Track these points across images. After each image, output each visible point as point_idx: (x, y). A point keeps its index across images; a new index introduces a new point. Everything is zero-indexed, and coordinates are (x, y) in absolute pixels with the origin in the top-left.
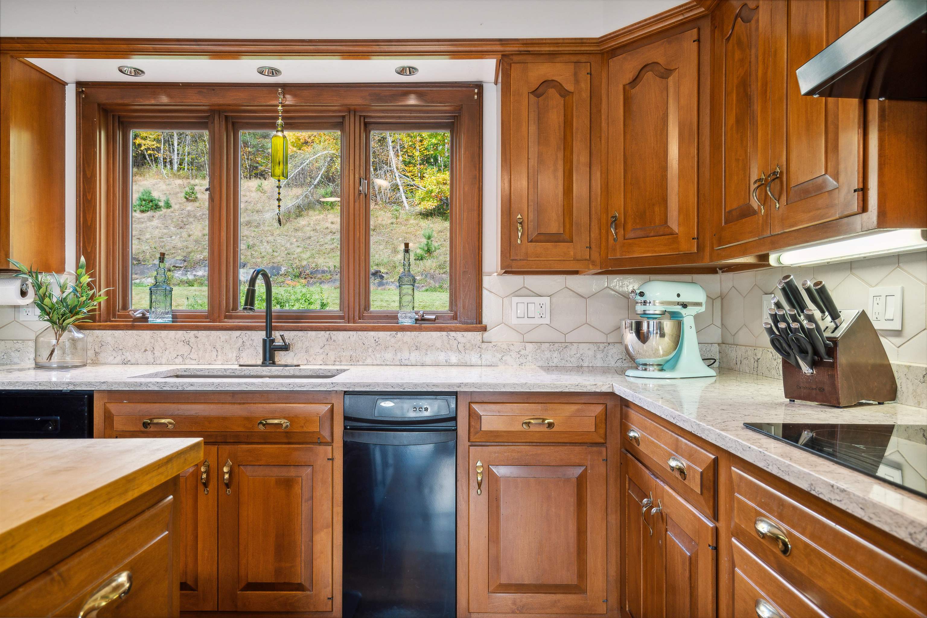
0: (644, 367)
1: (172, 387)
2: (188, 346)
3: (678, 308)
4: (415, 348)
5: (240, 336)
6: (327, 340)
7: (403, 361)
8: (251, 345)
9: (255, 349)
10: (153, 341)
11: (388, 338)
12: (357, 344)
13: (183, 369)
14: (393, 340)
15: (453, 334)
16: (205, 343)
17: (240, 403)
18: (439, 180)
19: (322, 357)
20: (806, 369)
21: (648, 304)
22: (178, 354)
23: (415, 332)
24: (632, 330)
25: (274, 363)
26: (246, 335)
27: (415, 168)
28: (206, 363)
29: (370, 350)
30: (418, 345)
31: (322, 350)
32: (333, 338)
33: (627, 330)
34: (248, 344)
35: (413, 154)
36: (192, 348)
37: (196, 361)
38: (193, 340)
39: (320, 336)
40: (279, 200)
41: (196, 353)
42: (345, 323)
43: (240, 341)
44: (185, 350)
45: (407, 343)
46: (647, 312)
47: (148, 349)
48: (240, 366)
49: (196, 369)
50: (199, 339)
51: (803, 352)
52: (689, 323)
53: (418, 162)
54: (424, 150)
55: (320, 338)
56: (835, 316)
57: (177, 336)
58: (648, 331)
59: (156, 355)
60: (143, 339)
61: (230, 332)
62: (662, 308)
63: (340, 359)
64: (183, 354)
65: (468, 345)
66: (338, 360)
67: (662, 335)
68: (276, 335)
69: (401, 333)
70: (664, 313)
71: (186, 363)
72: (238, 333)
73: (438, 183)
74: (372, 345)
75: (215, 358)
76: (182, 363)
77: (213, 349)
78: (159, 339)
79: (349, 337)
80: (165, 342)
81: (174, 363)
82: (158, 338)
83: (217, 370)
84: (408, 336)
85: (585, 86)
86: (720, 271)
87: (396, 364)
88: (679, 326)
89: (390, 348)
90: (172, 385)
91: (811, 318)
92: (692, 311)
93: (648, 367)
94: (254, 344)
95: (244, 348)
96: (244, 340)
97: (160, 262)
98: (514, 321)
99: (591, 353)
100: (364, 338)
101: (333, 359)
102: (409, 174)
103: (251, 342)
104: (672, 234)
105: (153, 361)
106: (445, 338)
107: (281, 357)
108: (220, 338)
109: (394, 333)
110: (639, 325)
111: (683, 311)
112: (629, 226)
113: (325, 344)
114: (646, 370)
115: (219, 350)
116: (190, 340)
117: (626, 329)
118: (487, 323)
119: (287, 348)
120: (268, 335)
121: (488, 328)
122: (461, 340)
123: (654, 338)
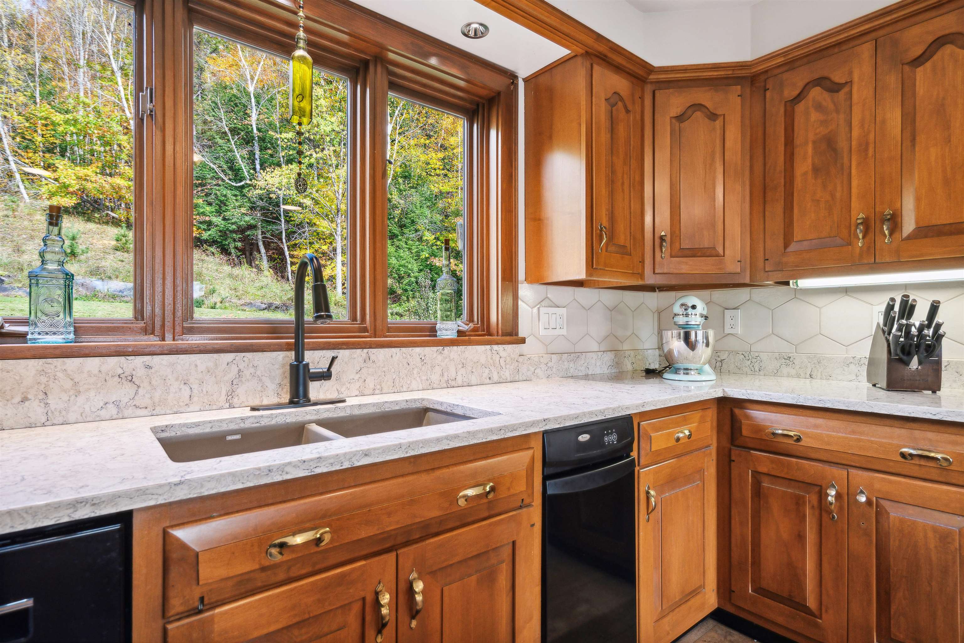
0: (685, 371)
1: (332, 464)
2: (130, 384)
4: (461, 366)
5: (234, 362)
6: (365, 361)
7: (450, 382)
8: (253, 375)
9: (260, 380)
10: (43, 379)
11: (435, 355)
12: (401, 364)
13: (159, 427)
14: (440, 358)
15: (495, 347)
16: (167, 376)
17: (426, 471)
18: (80, 175)
19: (358, 384)
21: (690, 316)
22: (106, 400)
23: (461, 347)
24: (680, 338)
26: (245, 359)
27: (37, 155)
28: (168, 412)
29: (415, 372)
30: (464, 361)
31: (358, 376)
32: (373, 357)
33: (675, 339)
34: (247, 373)
35: (33, 137)
36: (139, 387)
37: (148, 409)
38: (141, 372)
39: (355, 356)
41: (148, 396)
42: (370, 337)
43: (235, 369)
44: (122, 391)
45: (453, 360)
46: (690, 323)
47: (29, 396)
48: (253, 409)
49: (186, 424)
50: (153, 370)
53: (40, 149)
54: (50, 137)
55: (355, 358)
57: (104, 368)
58: (696, 341)
59: (52, 407)
60: (17, 378)
61: (215, 356)
63: (381, 385)
64: (118, 399)
65: (508, 359)
66: (378, 387)
69: (448, 348)
71: (126, 415)
72: (229, 357)
73: (79, 178)
74: (418, 365)
75: (188, 402)
76: (117, 416)
77: (182, 386)
78: (60, 375)
79: (392, 356)
80: (76, 380)
81: (98, 419)
82: (58, 374)
83: (227, 422)
84: (456, 351)
85: (638, 108)
86: (657, 290)
87: (443, 386)
89: (437, 367)
90: (332, 461)
93: (689, 371)
94: (258, 373)
95: (241, 381)
96: (241, 367)
97: (51, 224)
98: (542, 332)
100: (409, 356)
101: (372, 386)
102: (27, 161)
103: (252, 370)
104: (718, 255)
105: (44, 419)
106: (489, 353)
107: (315, 389)
108: (196, 366)
109: (441, 348)
110: (686, 335)
112: (677, 245)
113: (363, 366)
114: (687, 374)
115: (195, 387)
116: (134, 373)
117: (673, 339)
118: (521, 334)
119: (326, 376)
120: (299, 357)
121: (523, 341)
122: (503, 354)
123: (701, 347)
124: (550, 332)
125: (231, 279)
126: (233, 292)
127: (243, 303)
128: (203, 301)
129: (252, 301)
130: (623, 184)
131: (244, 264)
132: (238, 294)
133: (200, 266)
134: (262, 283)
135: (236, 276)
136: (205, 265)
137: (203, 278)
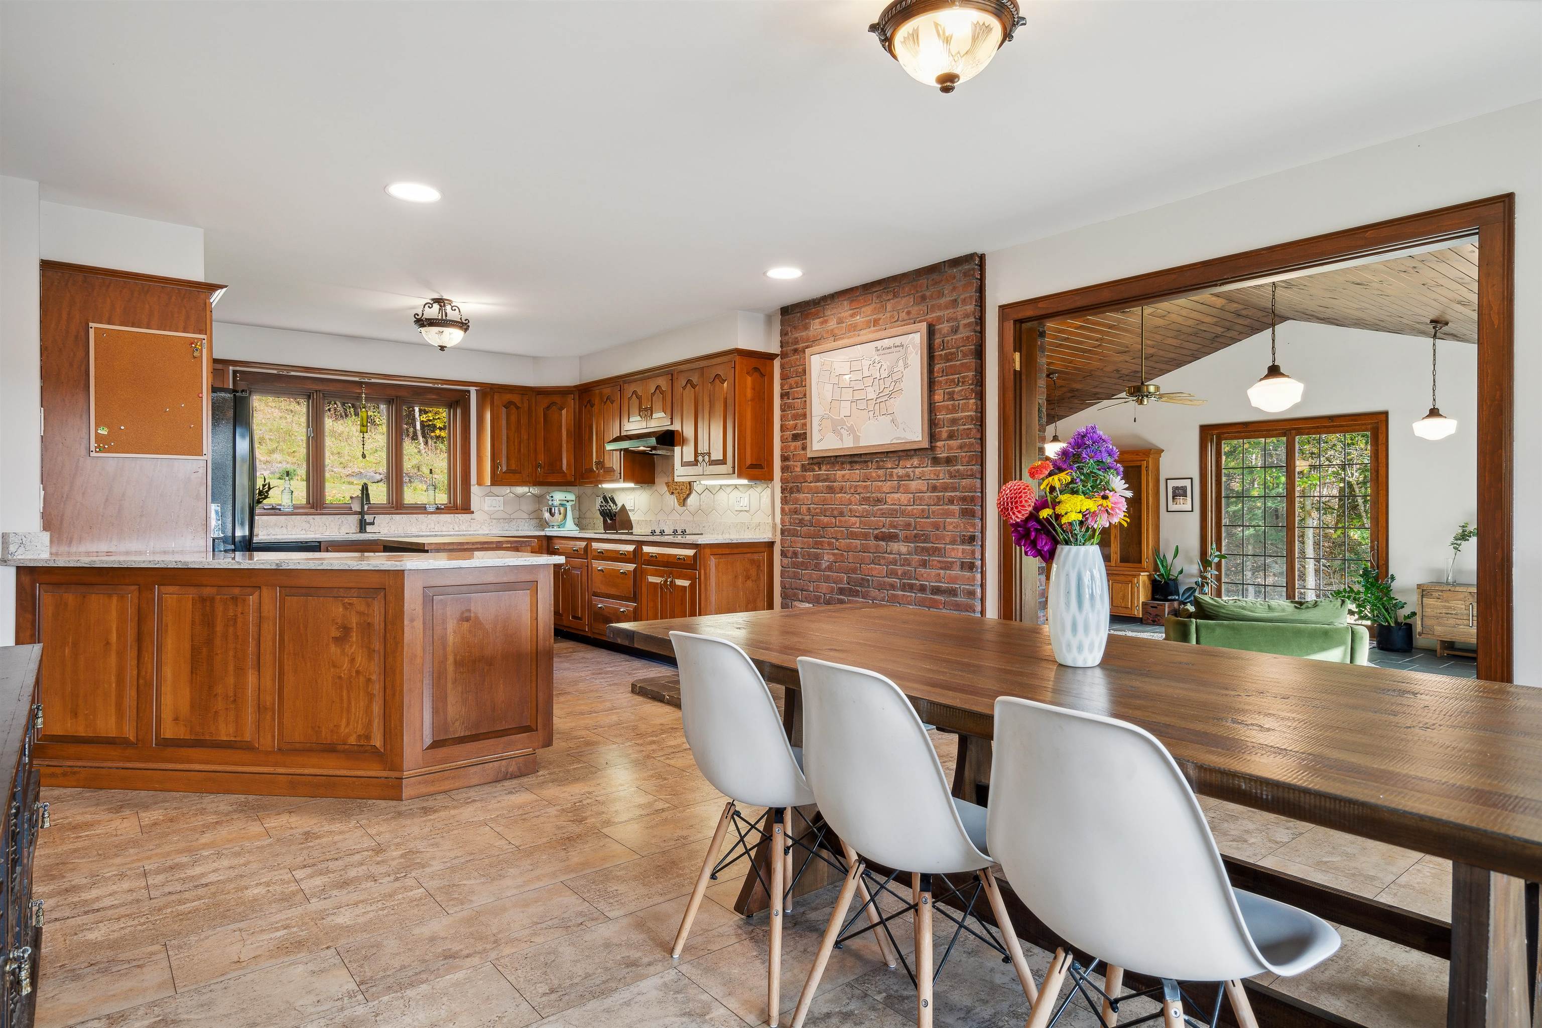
2: (309, 524)
3: (565, 502)
4: (437, 523)
5: (340, 518)
7: (431, 529)
9: (352, 523)
11: (423, 518)
12: (407, 521)
14: (427, 519)
15: (456, 515)
16: (319, 522)
19: (387, 528)
20: (609, 521)
21: (554, 500)
22: (302, 529)
23: (437, 515)
24: (548, 512)
25: (366, 532)
26: (344, 517)
29: (414, 524)
30: (445, 521)
31: (388, 525)
32: (393, 518)
34: (345, 522)
36: (311, 525)
37: (314, 532)
38: (312, 521)
40: (363, 445)
41: (314, 528)
42: (396, 511)
43: (336, 519)
44: (306, 526)
45: (438, 520)
46: (554, 504)
47: (283, 526)
50: (315, 520)
51: (608, 516)
52: (569, 508)
55: (386, 518)
56: (616, 505)
57: (296, 518)
58: (554, 512)
59: (289, 529)
60: (280, 521)
61: (334, 516)
62: (560, 502)
63: (398, 529)
64: (305, 528)
65: (464, 521)
66: (396, 529)
67: (560, 514)
68: (366, 517)
69: (431, 515)
70: (560, 504)
74: (415, 522)
75: (325, 531)
77: (324, 525)
78: (290, 520)
79: (402, 518)
80: (294, 522)
84: (434, 517)
85: (526, 405)
87: (429, 531)
88: (566, 509)
89: (424, 523)
91: (610, 506)
92: (571, 503)
98: (486, 508)
99: (523, 523)
100: (411, 518)
101: (394, 529)
104: (564, 473)
106: (453, 518)
107: (369, 528)
108: (328, 519)
109: (424, 515)
110: (551, 509)
111: (567, 504)
112: (546, 468)
113: (389, 521)
114: (553, 528)
115: (328, 526)
116: (310, 521)
117: (545, 512)
118: (472, 510)
119: (373, 524)
120: (363, 517)
121: (473, 512)
122: (461, 518)
123: (557, 514)
124: (492, 508)
125: (333, 439)
126: (336, 457)
127: (350, 472)
128: (294, 471)
129: (362, 471)
130: (514, 442)
131: (351, 416)
132: (342, 460)
133: (289, 420)
134: (376, 444)
135: (340, 435)
136: (296, 418)
137: (293, 438)
